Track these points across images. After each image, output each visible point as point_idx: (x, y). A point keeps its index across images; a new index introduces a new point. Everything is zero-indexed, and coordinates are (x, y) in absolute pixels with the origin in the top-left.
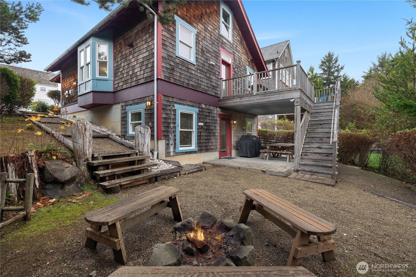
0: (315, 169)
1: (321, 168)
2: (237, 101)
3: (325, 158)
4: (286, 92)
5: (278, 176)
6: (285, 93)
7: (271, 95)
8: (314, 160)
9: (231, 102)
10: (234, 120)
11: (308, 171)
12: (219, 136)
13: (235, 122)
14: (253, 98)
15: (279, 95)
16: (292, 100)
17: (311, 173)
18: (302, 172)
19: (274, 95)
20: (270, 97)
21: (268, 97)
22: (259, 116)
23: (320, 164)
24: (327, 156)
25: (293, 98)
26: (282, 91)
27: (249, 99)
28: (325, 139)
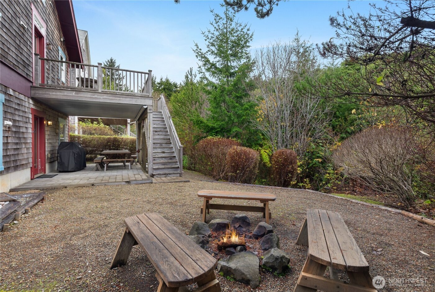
0: (167, 171)
1: (170, 170)
2: (71, 95)
3: (170, 161)
4: (139, 97)
5: (144, 184)
6: (138, 99)
7: (122, 98)
8: (163, 164)
9: (58, 94)
10: (48, 120)
11: (163, 174)
12: (31, 144)
13: (50, 123)
14: (98, 96)
15: (131, 99)
16: (145, 107)
17: (164, 176)
18: (158, 176)
19: (126, 98)
20: (121, 99)
21: (119, 98)
22: (70, 117)
23: (169, 166)
24: (171, 159)
25: (146, 105)
26: (135, 96)
27: (92, 96)
28: (164, 145)
